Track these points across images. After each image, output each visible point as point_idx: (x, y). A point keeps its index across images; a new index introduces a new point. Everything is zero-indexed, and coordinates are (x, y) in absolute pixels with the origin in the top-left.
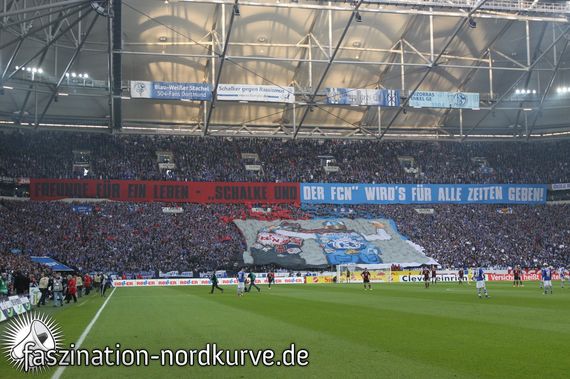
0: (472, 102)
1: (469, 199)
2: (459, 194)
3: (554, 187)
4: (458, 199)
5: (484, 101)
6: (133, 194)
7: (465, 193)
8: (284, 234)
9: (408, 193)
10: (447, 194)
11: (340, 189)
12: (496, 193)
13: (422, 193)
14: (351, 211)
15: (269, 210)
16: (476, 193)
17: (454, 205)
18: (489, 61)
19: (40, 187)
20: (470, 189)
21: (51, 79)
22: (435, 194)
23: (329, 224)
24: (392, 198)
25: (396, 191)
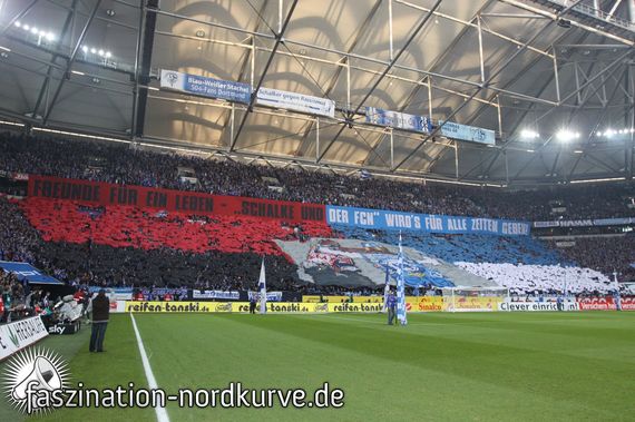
0: (490, 139)
1: (473, 229)
2: (464, 225)
3: (536, 225)
4: (464, 229)
6: (152, 202)
7: (469, 224)
8: (329, 251)
9: (423, 222)
10: (455, 224)
11: (363, 214)
12: (492, 226)
13: (435, 223)
14: (373, 235)
16: (477, 224)
20: (473, 220)
22: (445, 224)
24: (409, 226)
25: (412, 220)
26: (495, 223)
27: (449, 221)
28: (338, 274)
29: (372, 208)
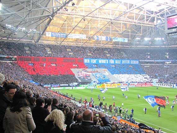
0: (126, 41)
1: (122, 63)
2: (120, 62)
3: (140, 61)
4: (120, 63)
5: (129, 40)
6: (43, 61)
7: (121, 62)
8: (84, 73)
9: (109, 61)
10: (117, 62)
11: (93, 60)
12: (128, 62)
13: (112, 61)
14: (96, 66)
15: (76, 65)
16: (124, 62)
17: (119, 64)
18: (130, 30)
19: (19, 58)
20: (123, 61)
21: (27, 31)
22: (115, 62)
23: (93, 70)
24: (105, 63)
25: (106, 61)
26: (129, 61)
27: (116, 61)
28: (86, 79)
29: (95, 58)
